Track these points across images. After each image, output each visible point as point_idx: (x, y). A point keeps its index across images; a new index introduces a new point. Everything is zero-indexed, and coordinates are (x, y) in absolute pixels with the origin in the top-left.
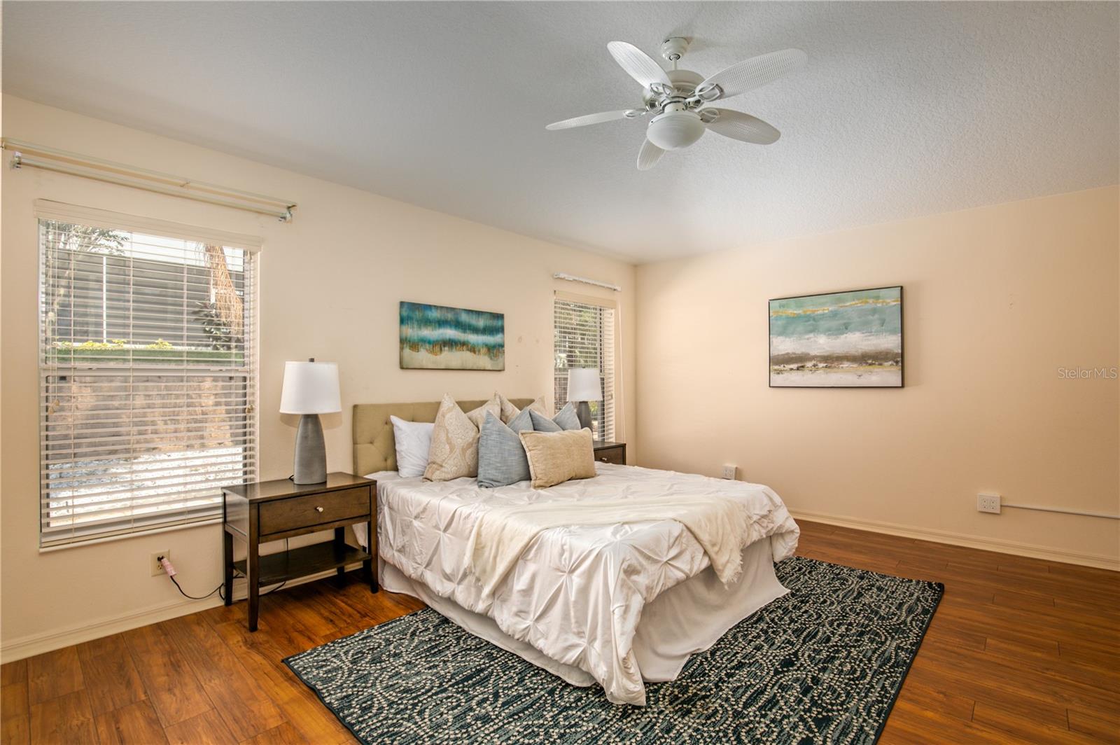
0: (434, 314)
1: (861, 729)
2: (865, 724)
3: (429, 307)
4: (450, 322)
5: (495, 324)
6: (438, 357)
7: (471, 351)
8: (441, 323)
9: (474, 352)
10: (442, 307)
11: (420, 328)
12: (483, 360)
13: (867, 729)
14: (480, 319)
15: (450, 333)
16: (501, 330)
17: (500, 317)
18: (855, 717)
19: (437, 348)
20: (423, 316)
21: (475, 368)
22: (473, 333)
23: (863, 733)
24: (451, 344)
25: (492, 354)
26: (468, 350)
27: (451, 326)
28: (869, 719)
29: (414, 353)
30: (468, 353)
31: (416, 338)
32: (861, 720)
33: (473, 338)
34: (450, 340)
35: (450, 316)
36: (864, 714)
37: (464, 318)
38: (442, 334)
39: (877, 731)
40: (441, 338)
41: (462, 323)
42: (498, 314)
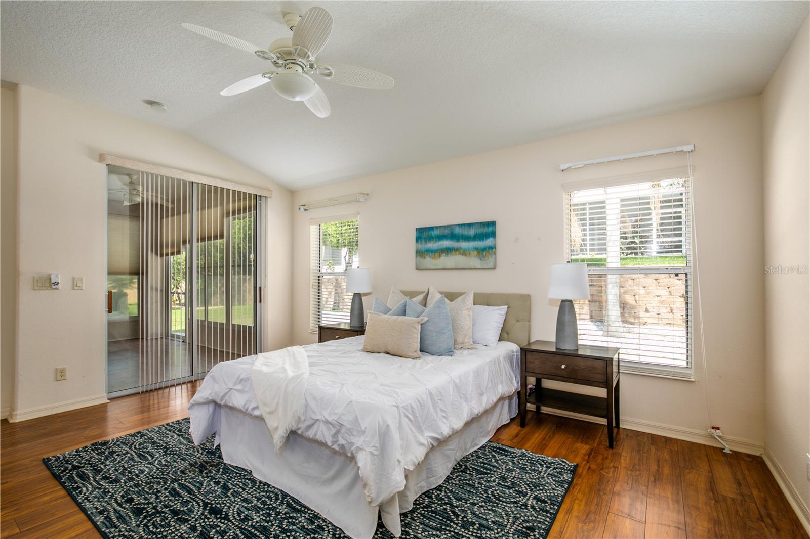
0: (435, 232)
1: (116, 527)
2: (118, 530)
3: (432, 228)
4: (447, 235)
5: (487, 230)
6: (438, 261)
7: (462, 255)
8: (441, 237)
9: (465, 255)
10: (441, 227)
11: (426, 242)
12: (474, 261)
13: (113, 530)
14: (471, 229)
15: (446, 243)
16: (493, 234)
17: (493, 224)
18: (128, 528)
19: (437, 255)
20: (428, 235)
21: (466, 267)
22: (465, 241)
23: (111, 526)
24: (448, 251)
25: (481, 256)
26: (460, 254)
27: (447, 239)
28: (119, 534)
29: (422, 259)
30: (461, 256)
31: (423, 250)
32: (123, 530)
33: (464, 245)
34: (446, 248)
35: (446, 232)
36: (126, 534)
37: (457, 231)
38: (440, 245)
39: (106, 533)
40: (440, 247)
41: (456, 235)
42: (488, 222)
